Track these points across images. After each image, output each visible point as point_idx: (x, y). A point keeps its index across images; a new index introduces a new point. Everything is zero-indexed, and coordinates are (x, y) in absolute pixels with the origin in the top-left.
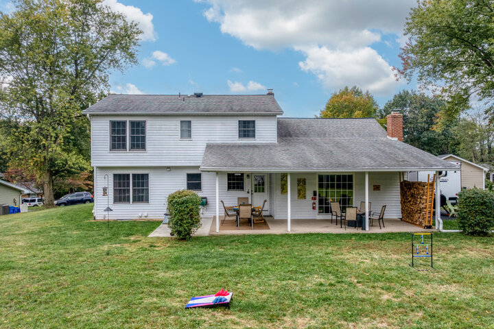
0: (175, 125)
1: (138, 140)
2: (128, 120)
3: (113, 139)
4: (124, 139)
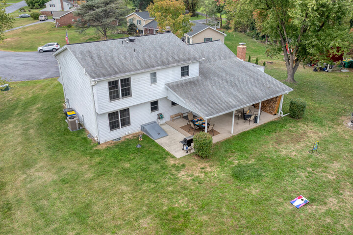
0: (147, 76)
1: (126, 91)
2: (119, 79)
3: (110, 93)
4: (117, 91)
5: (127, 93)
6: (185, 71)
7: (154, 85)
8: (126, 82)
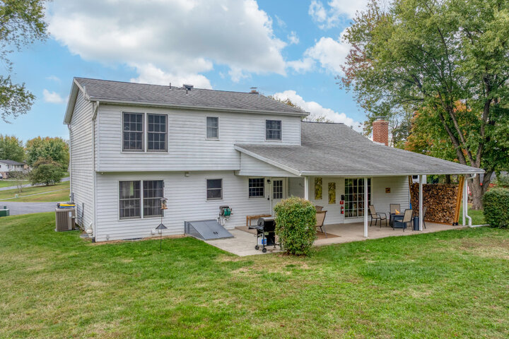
0: (200, 121)
1: (157, 139)
2: (146, 112)
3: (126, 136)
4: (140, 136)
5: (158, 143)
6: (273, 130)
7: (212, 142)
8: (158, 123)
